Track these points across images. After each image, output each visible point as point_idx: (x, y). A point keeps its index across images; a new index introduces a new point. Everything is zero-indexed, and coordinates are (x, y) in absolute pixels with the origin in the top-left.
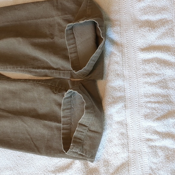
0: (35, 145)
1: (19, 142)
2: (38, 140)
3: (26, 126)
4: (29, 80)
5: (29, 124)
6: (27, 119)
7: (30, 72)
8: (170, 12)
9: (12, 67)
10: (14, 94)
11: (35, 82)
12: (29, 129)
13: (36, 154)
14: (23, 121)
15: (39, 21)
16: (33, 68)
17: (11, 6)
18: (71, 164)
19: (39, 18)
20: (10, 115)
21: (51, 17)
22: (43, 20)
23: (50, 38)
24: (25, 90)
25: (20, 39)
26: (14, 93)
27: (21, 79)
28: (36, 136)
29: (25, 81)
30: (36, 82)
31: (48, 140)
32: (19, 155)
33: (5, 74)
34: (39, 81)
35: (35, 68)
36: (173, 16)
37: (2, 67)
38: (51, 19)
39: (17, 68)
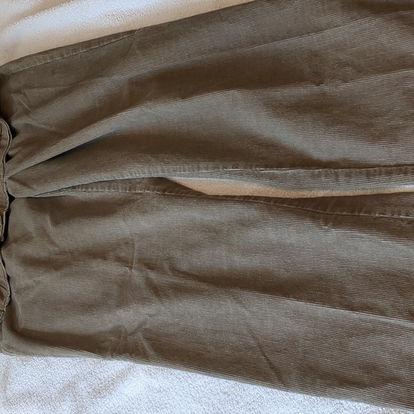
0: (270, 364)
1: (228, 355)
2: (278, 352)
3: (247, 313)
4: (257, 198)
5: (255, 309)
6: (248, 295)
7: (258, 177)
9: (211, 164)
10: (215, 234)
11: (272, 203)
12: (255, 323)
13: (274, 387)
14: (239, 302)
15: (282, 45)
16: (266, 166)
17: (210, 12)
19: (283, 38)
20: (203, 286)
22: (294, 41)
24: (244, 224)
25: (235, 94)
26: (215, 231)
27: (234, 197)
28: (273, 340)
29: (246, 200)
30: (275, 203)
31: (305, 352)
32: (226, 390)
33: (190, 186)
34: (283, 201)
35: (272, 167)
37: (186, 167)
38: (315, 37)
39: (224, 168)
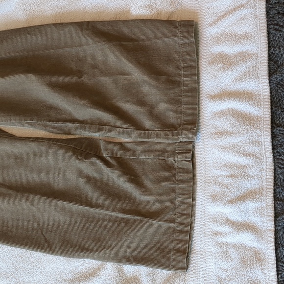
0: (45, 239)
1: (22, 234)
2: (50, 232)
3: (34, 209)
4: (43, 139)
5: (38, 206)
6: (35, 198)
7: (45, 127)
8: (255, 42)
9: (18, 118)
10: (19, 160)
11: (51, 142)
12: (38, 215)
13: (46, 253)
14: (30, 202)
15: (62, 51)
16: (50, 121)
17: (22, 28)
18: (99, 269)
19: (63, 48)
20: (10, 192)
21: (78, 46)
22: (68, 50)
23: (77, 76)
24: (36, 155)
25: (32, 77)
26: (19, 158)
27: (30, 138)
28: (48, 225)
29: (37, 140)
30: (53, 141)
31: (65, 232)
32: (21, 255)
33: (7, 130)
34: (58, 140)
35: (53, 121)
36: (258, 48)
37: (3, 119)
38: (80, 49)
39: (25, 120)
